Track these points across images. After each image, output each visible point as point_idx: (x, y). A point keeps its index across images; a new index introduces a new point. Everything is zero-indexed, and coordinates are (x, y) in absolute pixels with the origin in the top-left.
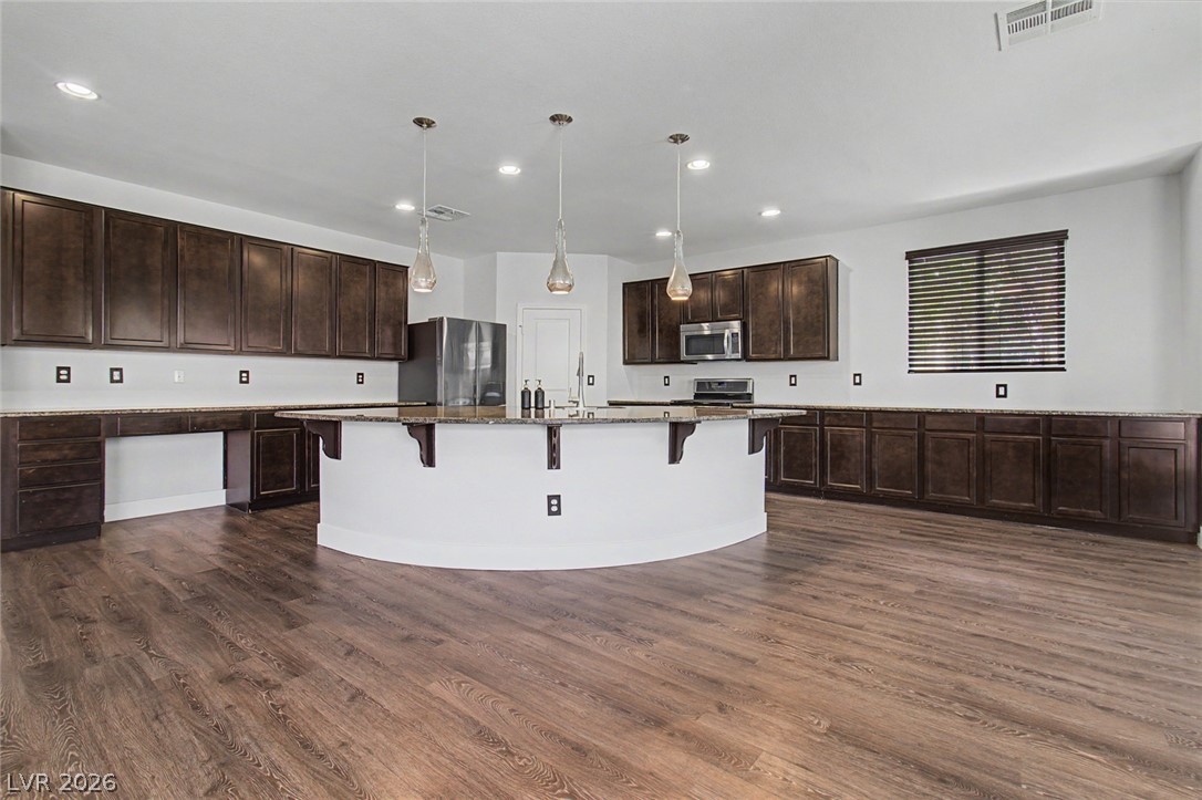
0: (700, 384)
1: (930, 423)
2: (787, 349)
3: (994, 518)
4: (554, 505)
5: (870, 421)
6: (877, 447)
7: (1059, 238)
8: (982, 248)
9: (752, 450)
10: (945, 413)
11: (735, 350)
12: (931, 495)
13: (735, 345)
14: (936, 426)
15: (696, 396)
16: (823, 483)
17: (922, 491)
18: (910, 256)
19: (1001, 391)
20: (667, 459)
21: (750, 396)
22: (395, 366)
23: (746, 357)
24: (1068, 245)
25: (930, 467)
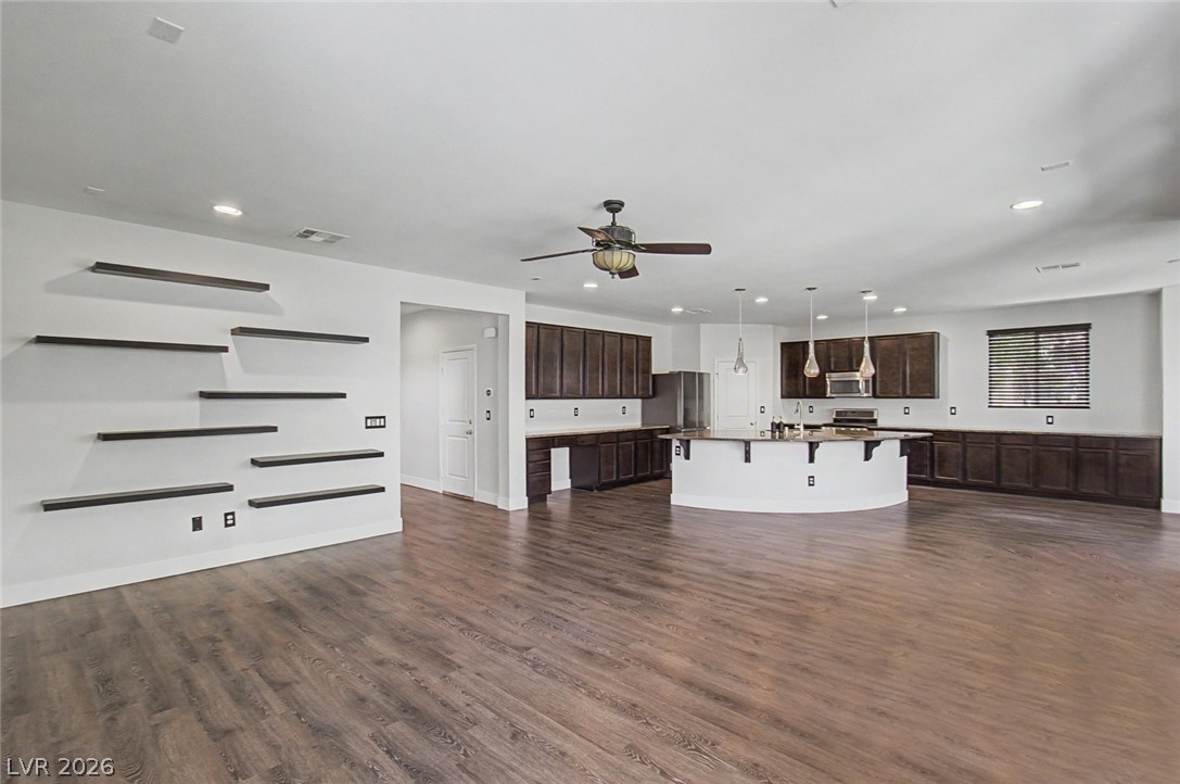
0: (838, 413)
1: (1005, 440)
2: (904, 391)
3: (1045, 496)
4: (811, 481)
5: (964, 438)
6: (969, 455)
7: (1086, 327)
8: (1038, 330)
9: (902, 455)
10: (1013, 434)
11: (867, 392)
12: (1005, 483)
13: (867, 387)
14: (1007, 442)
15: (835, 420)
16: (932, 477)
17: (998, 481)
18: (991, 333)
19: (1050, 421)
20: (863, 458)
21: (875, 421)
22: (639, 401)
23: (875, 396)
24: (1091, 332)
25: (1004, 467)
